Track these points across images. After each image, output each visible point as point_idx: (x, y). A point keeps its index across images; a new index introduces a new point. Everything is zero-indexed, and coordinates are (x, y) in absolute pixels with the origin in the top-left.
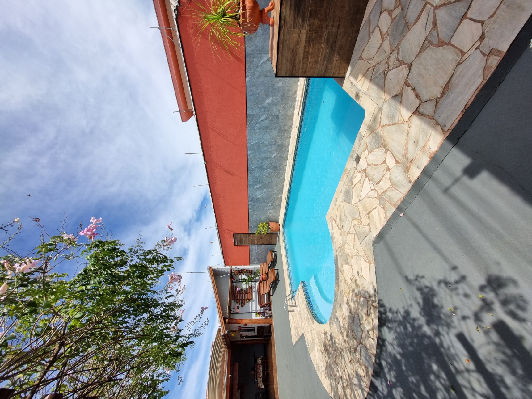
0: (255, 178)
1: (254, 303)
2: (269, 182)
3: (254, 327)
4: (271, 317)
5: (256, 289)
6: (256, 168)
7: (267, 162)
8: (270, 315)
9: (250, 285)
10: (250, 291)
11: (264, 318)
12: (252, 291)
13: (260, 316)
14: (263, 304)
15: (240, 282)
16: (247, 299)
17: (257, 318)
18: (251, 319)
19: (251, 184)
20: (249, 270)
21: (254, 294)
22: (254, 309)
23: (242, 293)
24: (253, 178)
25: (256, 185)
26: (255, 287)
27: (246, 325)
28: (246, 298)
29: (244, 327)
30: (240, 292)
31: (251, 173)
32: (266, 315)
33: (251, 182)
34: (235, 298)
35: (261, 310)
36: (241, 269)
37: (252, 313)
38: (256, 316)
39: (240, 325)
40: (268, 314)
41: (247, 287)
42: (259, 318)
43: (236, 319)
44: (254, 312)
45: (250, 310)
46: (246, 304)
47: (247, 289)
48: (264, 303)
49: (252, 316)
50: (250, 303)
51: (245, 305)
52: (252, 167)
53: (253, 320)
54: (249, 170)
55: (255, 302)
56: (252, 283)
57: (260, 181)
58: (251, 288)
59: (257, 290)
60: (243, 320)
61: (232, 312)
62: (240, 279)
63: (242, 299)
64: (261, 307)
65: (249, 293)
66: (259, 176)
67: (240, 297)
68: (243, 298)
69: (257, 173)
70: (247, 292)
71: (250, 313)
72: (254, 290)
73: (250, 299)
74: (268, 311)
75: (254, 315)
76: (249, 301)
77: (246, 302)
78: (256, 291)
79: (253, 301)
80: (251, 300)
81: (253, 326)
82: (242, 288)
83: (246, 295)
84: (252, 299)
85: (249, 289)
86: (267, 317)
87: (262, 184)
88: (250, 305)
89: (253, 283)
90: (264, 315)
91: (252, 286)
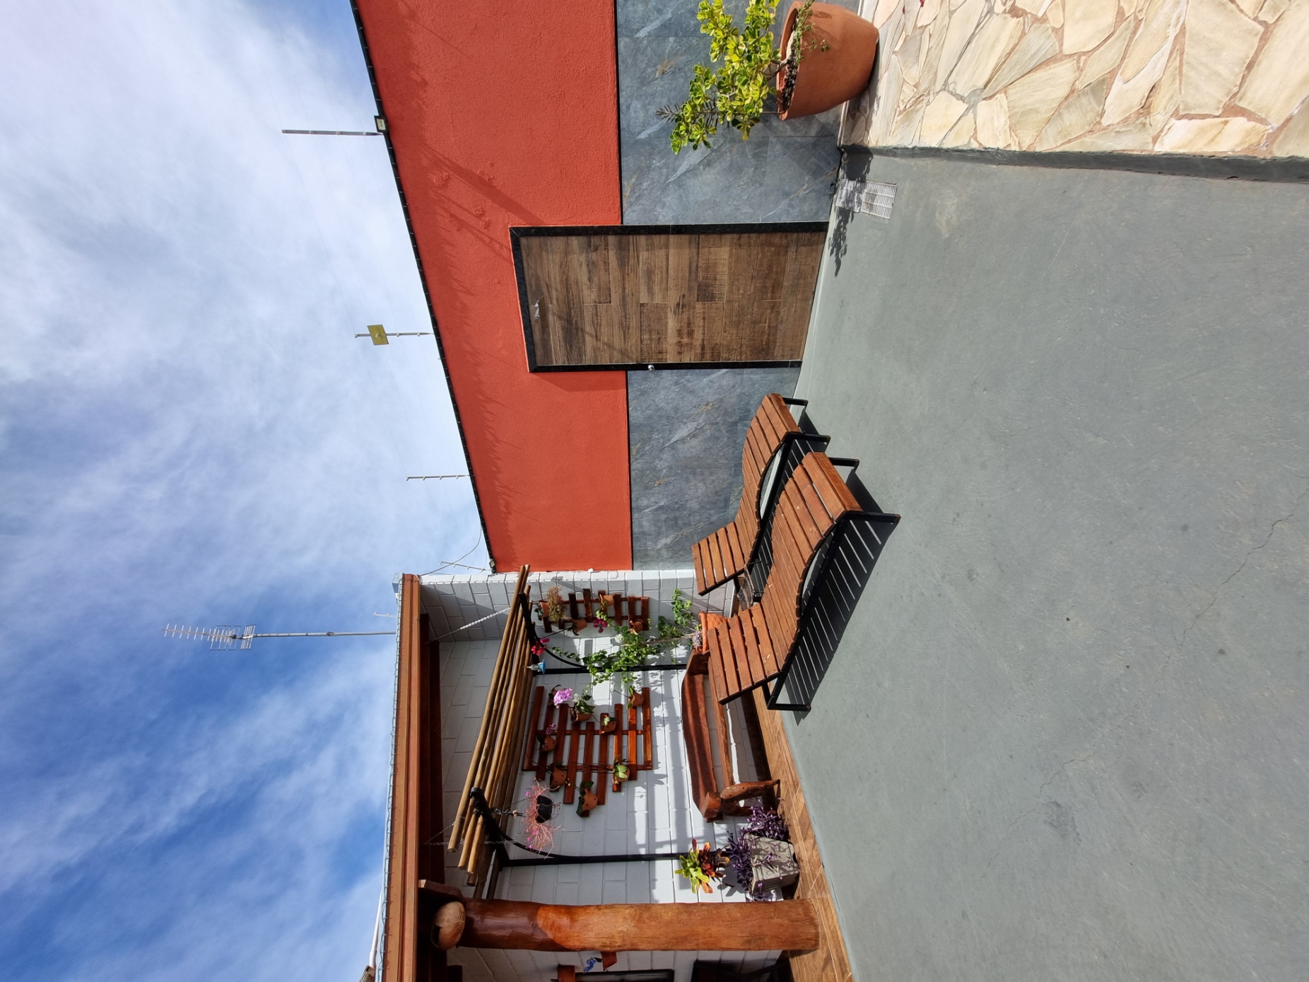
1: (664, 794)
3: (670, 973)
4: (788, 887)
5: (671, 708)
8: (791, 870)
9: (638, 688)
10: (634, 717)
11: (739, 897)
12: (648, 722)
13: (715, 883)
14: (726, 792)
15: (583, 670)
16: (619, 761)
17: (687, 897)
18: (647, 909)
20: (632, 601)
21: (662, 736)
22: (666, 832)
23: (591, 732)
26: (668, 698)
27: (608, 956)
28: (612, 759)
29: (598, 967)
30: (576, 725)
32: (761, 874)
34: (544, 756)
35: (711, 836)
36: (587, 592)
37: (651, 858)
38: (684, 884)
39: (565, 958)
40: (770, 864)
41: (616, 692)
42: (705, 898)
43: (532, 908)
44: (666, 850)
45: (641, 838)
46: (610, 795)
47: (618, 708)
48: (732, 783)
49: (651, 882)
50: (640, 791)
51: (601, 802)
53: (668, 916)
55: (669, 783)
56: (645, 678)
58: (643, 701)
59: (679, 713)
60: (582, 918)
61: (514, 853)
62: (582, 656)
63: (588, 768)
64: (712, 817)
65: (633, 727)
67: (575, 750)
68: (596, 760)
70: (617, 720)
71: (638, 858)
72: (659, 711)
73: (640, 768)
74: (765, 844)
75: (666, 872)
76: (632, 777)
77: (611, 782)
78: (671, 719)
79: (658, 779)
80: (641, 774)
81: (662, 961)
82: (588, 697)
83: (613, 740)
84: (649, 765)
85: (634, 707)
86: (767, 885)
88: (640, 804)
89: (654, 677)
90: (740, 879)
91: (646, 691)
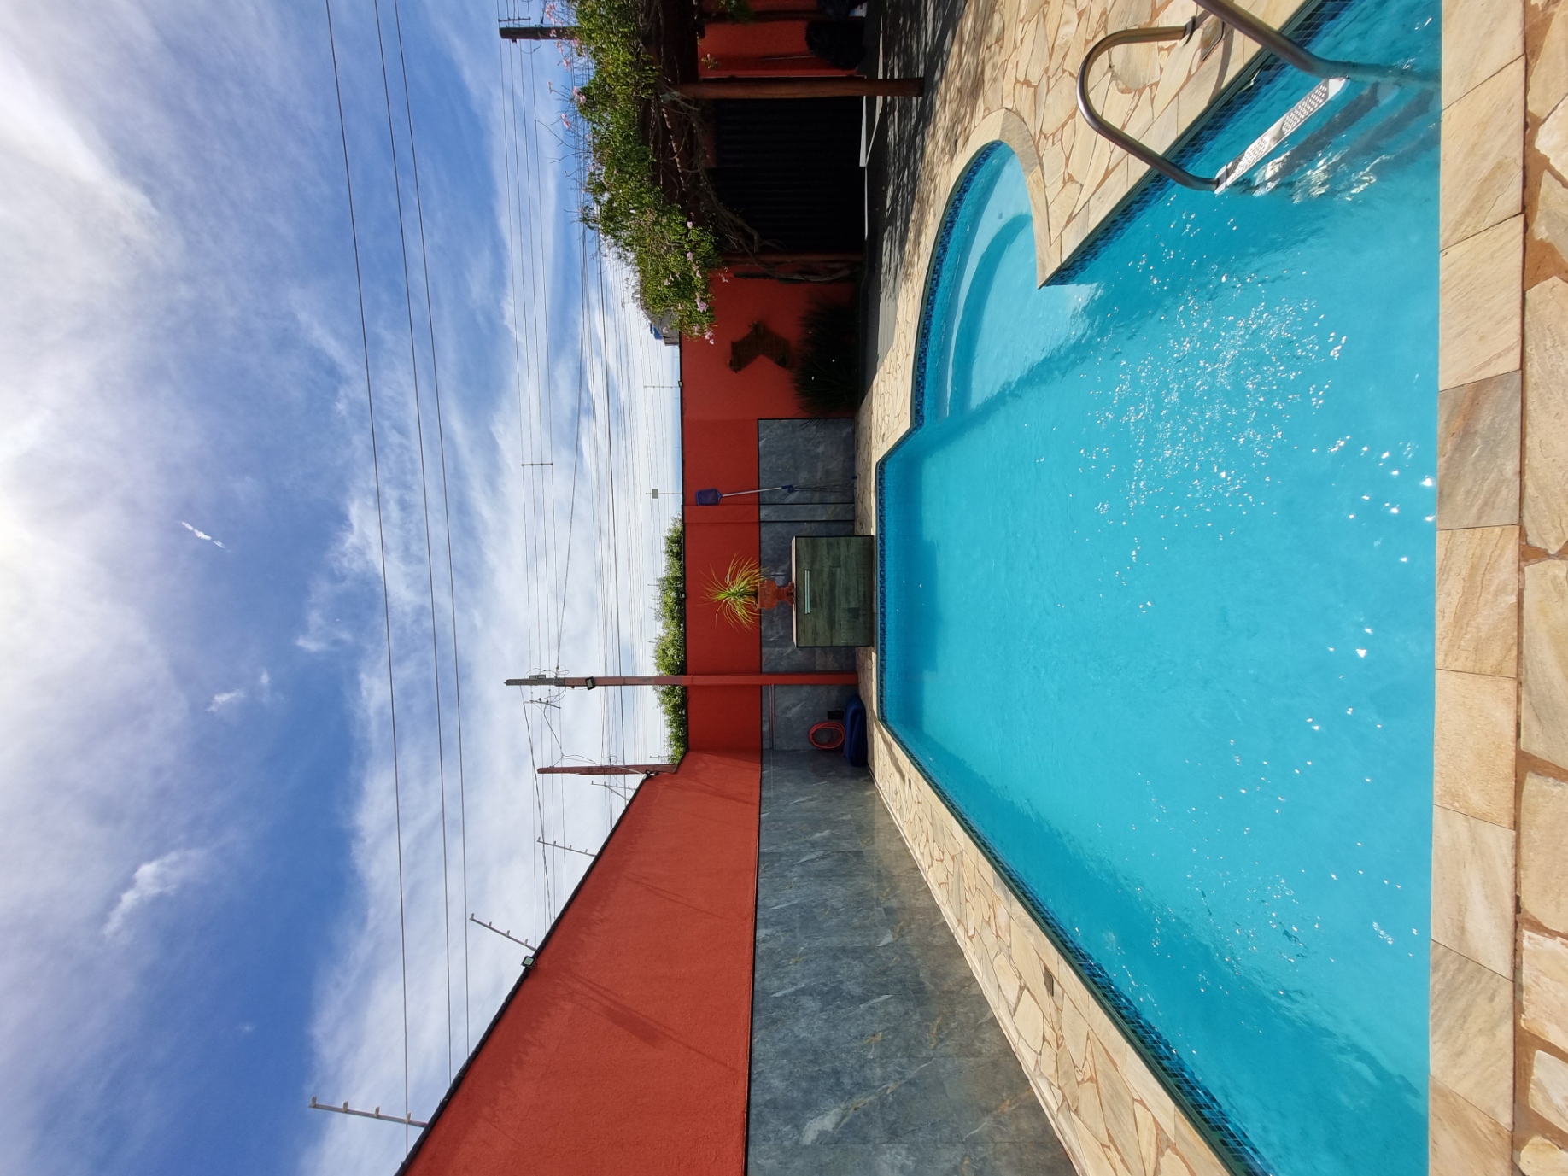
0: (803, 1051)
2: (911, 1083)
6: (802, 992)
7: (858, 968)
19: (773, 1104)
24: (785, 1053)
25: (811, 1106)
31: (774, 1022)
33: (773, 1082)
52: (776, 987)
54: (760, 1005)
57: (836, 1073)
66: (827, 1042)
69: (808, 1025)
87: (863, 1100)
